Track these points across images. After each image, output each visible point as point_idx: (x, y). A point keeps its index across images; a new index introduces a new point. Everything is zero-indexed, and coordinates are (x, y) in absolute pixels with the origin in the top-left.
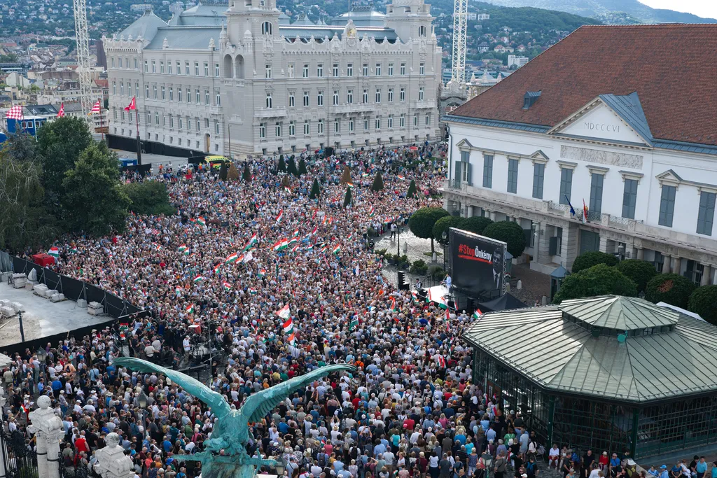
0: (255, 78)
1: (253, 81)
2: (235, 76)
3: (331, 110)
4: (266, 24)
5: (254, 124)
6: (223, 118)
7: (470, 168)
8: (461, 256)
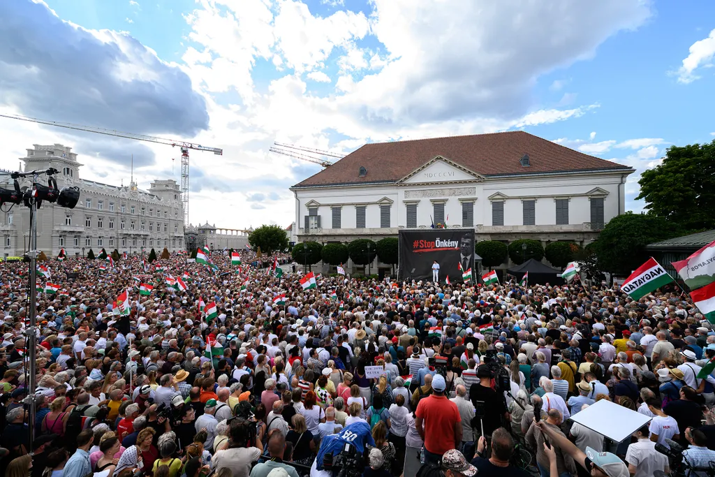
1: (54, 205)
3: (120, 232)
4: (68, 169)
5: (54, 235)
6: (16, 233)
7: (319, 218)
8: (416, 251)
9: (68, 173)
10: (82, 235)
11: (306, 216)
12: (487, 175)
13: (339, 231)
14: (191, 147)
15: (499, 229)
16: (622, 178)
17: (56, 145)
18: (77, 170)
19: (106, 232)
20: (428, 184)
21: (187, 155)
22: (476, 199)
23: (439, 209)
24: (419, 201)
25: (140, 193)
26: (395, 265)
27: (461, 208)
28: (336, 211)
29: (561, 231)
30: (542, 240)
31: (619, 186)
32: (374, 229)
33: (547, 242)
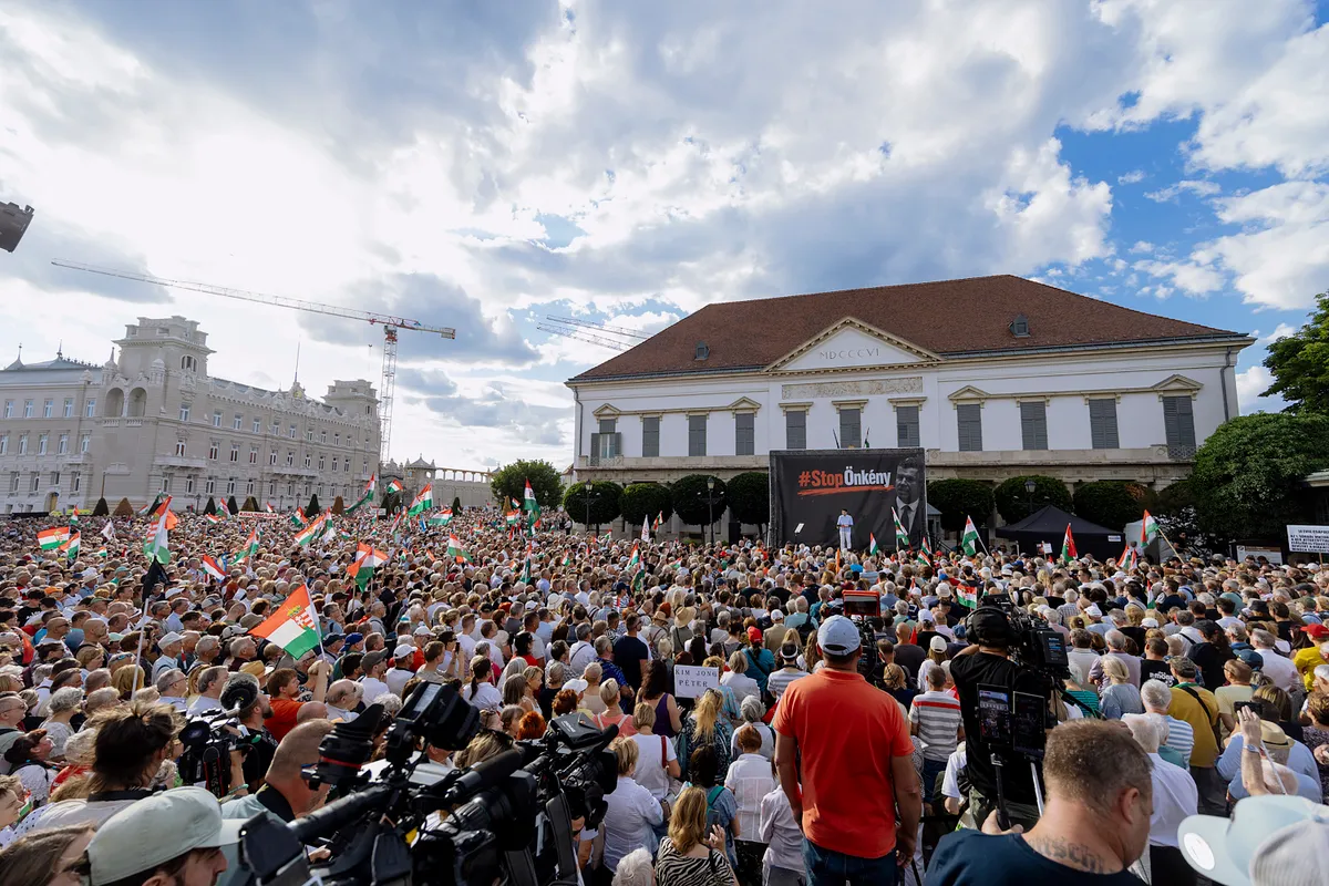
0: (162, 416)
1: (159, 420)
2: (125, 414)
3: (266, 469)
4: (189, 358)
5: (152, 473)
6: (91, 469)
7: (617, 439)
8: (805, 493)
9: (189, 365)
10: (201, 474)
11: (593, 435)
12: (943, 353)
13: (655, 462)
14: (402, 325)
15: (973, 458)
16: (1228, 355)
17: (174, 317)
18: (205, 361)
19: (244, 470)
20: (826, 371)
21: (394, 339)
22: (924, 399)
23: (850, 419)
24: (810, 405)
25: (308, 402)
26: (764, 525)
27: (893, 418)
28: (651, 424)
29: (1104, 462)
30: (1065, 480)
31: (1222, 372)
32: (722, 457)
33: (1075, 484)
